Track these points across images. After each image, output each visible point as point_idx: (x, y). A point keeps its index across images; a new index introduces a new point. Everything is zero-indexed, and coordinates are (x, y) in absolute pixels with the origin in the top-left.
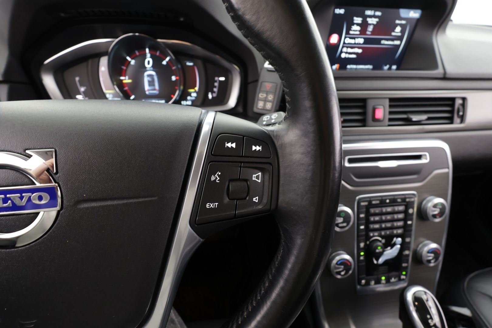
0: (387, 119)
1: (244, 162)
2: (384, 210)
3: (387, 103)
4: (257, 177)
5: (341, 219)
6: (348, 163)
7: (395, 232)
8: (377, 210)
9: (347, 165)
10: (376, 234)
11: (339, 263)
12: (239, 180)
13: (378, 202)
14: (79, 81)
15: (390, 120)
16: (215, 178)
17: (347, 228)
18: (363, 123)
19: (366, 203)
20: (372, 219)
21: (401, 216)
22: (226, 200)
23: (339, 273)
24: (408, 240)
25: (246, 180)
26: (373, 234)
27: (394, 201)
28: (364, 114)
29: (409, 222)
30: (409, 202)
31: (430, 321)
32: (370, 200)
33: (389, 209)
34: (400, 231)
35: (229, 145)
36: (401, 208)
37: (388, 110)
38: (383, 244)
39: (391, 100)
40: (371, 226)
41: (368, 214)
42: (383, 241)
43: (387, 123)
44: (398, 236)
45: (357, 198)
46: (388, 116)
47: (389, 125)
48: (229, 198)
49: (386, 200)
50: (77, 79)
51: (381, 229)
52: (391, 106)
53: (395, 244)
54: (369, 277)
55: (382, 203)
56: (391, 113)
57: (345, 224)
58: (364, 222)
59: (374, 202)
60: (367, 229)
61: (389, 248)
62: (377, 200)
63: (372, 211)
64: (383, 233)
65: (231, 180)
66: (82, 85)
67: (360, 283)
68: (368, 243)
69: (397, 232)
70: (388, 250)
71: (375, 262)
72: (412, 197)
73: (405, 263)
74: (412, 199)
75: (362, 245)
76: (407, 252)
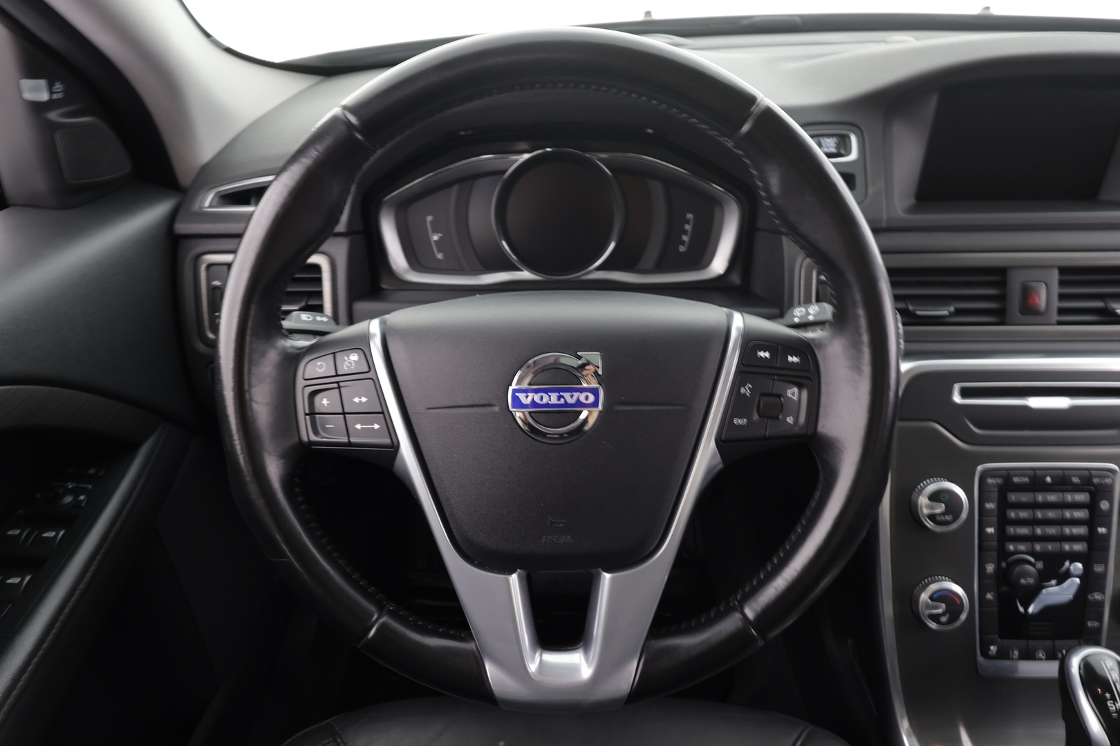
0: (1055, 310)
1: (778, 375)
2: (1040, 498)
3: (1055, 276)
4: (792, 393)
5: (941, 507)
6: (960, 397)
7: (1067, 547)
8: (1025, 497)
9: (957, 399)
10: (1022, 547)
11: (935, 596)
12: (771, 395)
13: (1026, 480)
14: (432, 222)
15: (1062, 311)
16: (745, 390)
17: (954, 526)
18: (1001, 317)
19: (999, 481)
20: (1012, 514)
21: (1080, 514)
22: (756, 417)
23: (935, 618)
24: (1098, 568)
25: (779, 396)
26: (1015, 548)
27: (1062, 482)
28: (1002, 298)
29: (1102, 530)
30: (1100, 485)
31: (1109, 703)
32: (1007, 475)
33: (1052, 497)
34: (1078, 547)
35: (762, 354)
36: (1081, 497)
37: (1056, 290)
38: (1039, 571)
39: (1064, 270)
40: (1011, 530)
41: (1004, 505)
42: (1040, 565)
43: (1055, 317)
44: (1074, 557)
45: (980, 468)
46: (1056, 304)
47: (1060, 323)
48: (759, 416)
49: (1046, 476)
50: (429, 218)
51: (1033, 539)
52: (1062, 283)
53: (1068, 575)
54: (1007, 642)
55: (1036, 483)
56: (1062, 297)
57: (949, 518)
58: (995, 519)
59: (1016, 480)
60: (1003, 537)
61: (1053, 582)
62: (1024, 476)
63: (1013, 497)
64: (1038, 547)
65: (763, 395)
66: (435, 231)
67: (985, 653)
68: (1004, 565)
69: (1071, 548)
70: (1052, 586)
71: (1021, 609)
72: (1108, 477)
73: (1093, 620)
74: (1108, 481)
75: (990, 568)
76: (1097, 596)
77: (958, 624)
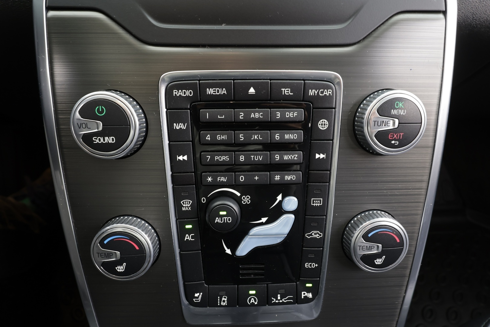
2: (242, 115)
7: (277, 177)
8: (222, 115)
10: (223, 178)
13: (223, 91)
20: (208, 137)
21: (293, 136)
24: (316, 202)
26: (214, 179)
27: (270, 94)
32: (199, 86)
33: (257, 114)
34: (291, 177)
38: (246, 206)
40: (209, 157)
42: (246, 200)
44: (287, 190)
45: (164, 76)
51: (235, 167)
53: (279, 212)
54: (215, 287)
55: (236, 95)
57: (110, 140)
59: (210, 91)
60: (199, 166)
61: (264, 220)
62: (221, 86)
63: (207, 114)
64: (242, 178)
67: (191, 301)
68: (204, 200)
69: (282, 178)
70: (262, 224)
71: (228, 251)
72: (328, 88)
73: (310, 261)
74: (327, 93)
75: (187, 205)
76: (316, 234)
77: (142, 272)
